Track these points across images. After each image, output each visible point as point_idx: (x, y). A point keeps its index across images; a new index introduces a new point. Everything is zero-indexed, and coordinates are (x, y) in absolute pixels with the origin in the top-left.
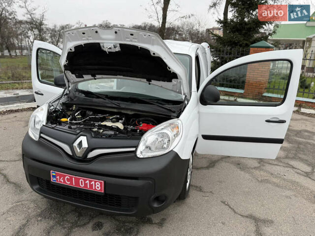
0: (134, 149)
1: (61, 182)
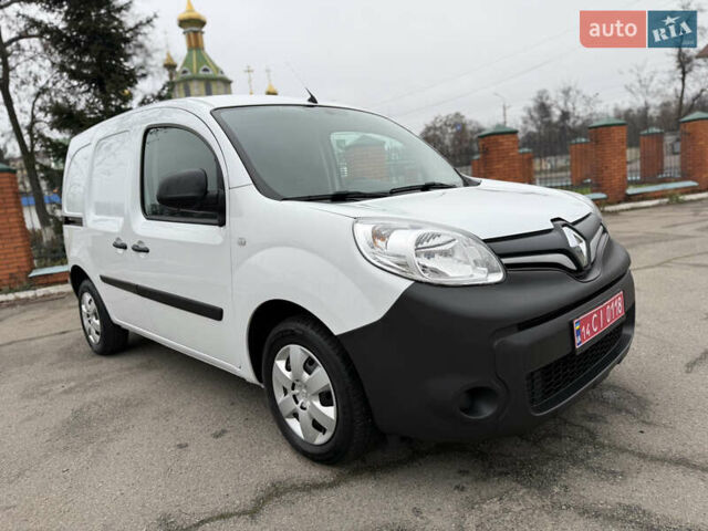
0: (602, 228)
1: (587, 337)
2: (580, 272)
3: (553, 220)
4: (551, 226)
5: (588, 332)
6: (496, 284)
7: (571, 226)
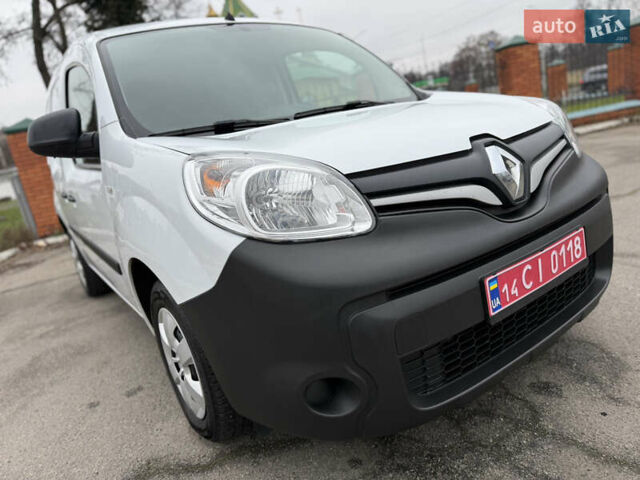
0: (563, 143)
1: (513, 297)
2: (509, 209)
3: (472, 139)
4: (468, 146)
5: (515, 291)
6: (360, 235)
7: (505, 144)
